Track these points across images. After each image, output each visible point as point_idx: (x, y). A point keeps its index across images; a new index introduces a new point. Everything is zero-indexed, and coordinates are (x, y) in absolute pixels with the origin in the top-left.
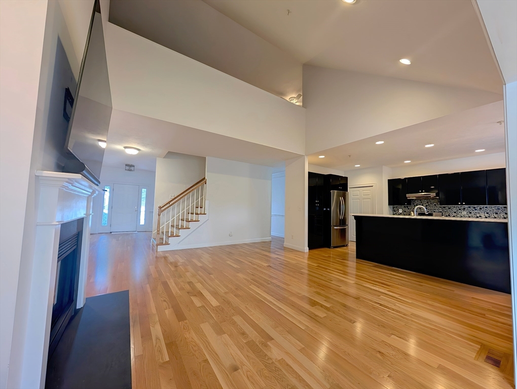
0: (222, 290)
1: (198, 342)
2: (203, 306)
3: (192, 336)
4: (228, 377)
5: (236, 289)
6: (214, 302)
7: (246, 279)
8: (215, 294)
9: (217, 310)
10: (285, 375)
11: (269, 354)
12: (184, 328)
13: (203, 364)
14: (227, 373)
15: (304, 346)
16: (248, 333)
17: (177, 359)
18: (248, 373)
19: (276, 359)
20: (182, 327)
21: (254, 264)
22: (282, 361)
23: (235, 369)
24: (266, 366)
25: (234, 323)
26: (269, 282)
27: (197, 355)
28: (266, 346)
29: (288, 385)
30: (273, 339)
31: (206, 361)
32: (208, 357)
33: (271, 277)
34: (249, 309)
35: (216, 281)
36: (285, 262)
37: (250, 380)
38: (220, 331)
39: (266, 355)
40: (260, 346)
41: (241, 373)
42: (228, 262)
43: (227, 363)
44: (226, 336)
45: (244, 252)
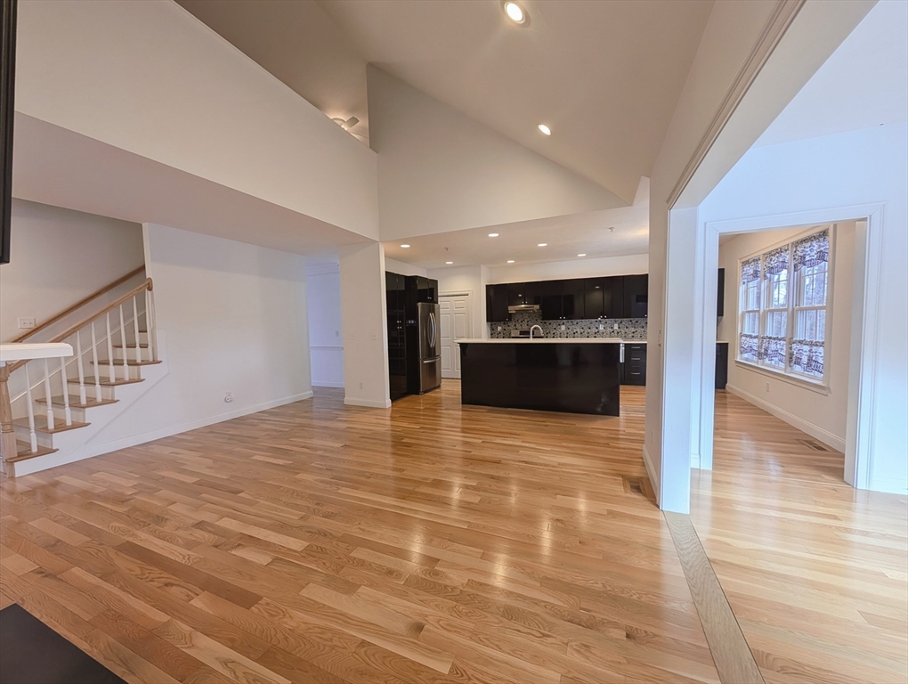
0: (292, 516)
1: (323, 623)
2: (276, 560)
3: (298, 619)
4: (418, 645)
5: (318, 504)
6: (296, 544)
7: (322, 482)
8: (282, 527)
9: (308, 553)
10: (487, 598)
11: (447, 582)
12: (271, 615)
13: (363, 650)
14: (412, 640)
15: (482, 551)
16: (396, 568)
17: (306, 672)
18: (441, 622)
19: (462, 584)
20: (266, 614)
21: (316, 449)
22: (471, 583)
23: (419, 628)
24: (457, 602)
25: (362, 563)
26: (367, 474)
27: (339, 644)
28: (437, 573)
29: (498, 608)
30: (439, 560)
31: (363, 643)
32: (361, 636)
33: (363, 465)
34: (369, 531)
35: (262, 502)
36: (368, 433)
37: (449, 631)
38: (349, 588)
39: (446, 586)
40: (428, 577)
41: (431, 628)
42: (256, 457)
43: (400, 627)
44: (363, 589)
45: (276, 431)
